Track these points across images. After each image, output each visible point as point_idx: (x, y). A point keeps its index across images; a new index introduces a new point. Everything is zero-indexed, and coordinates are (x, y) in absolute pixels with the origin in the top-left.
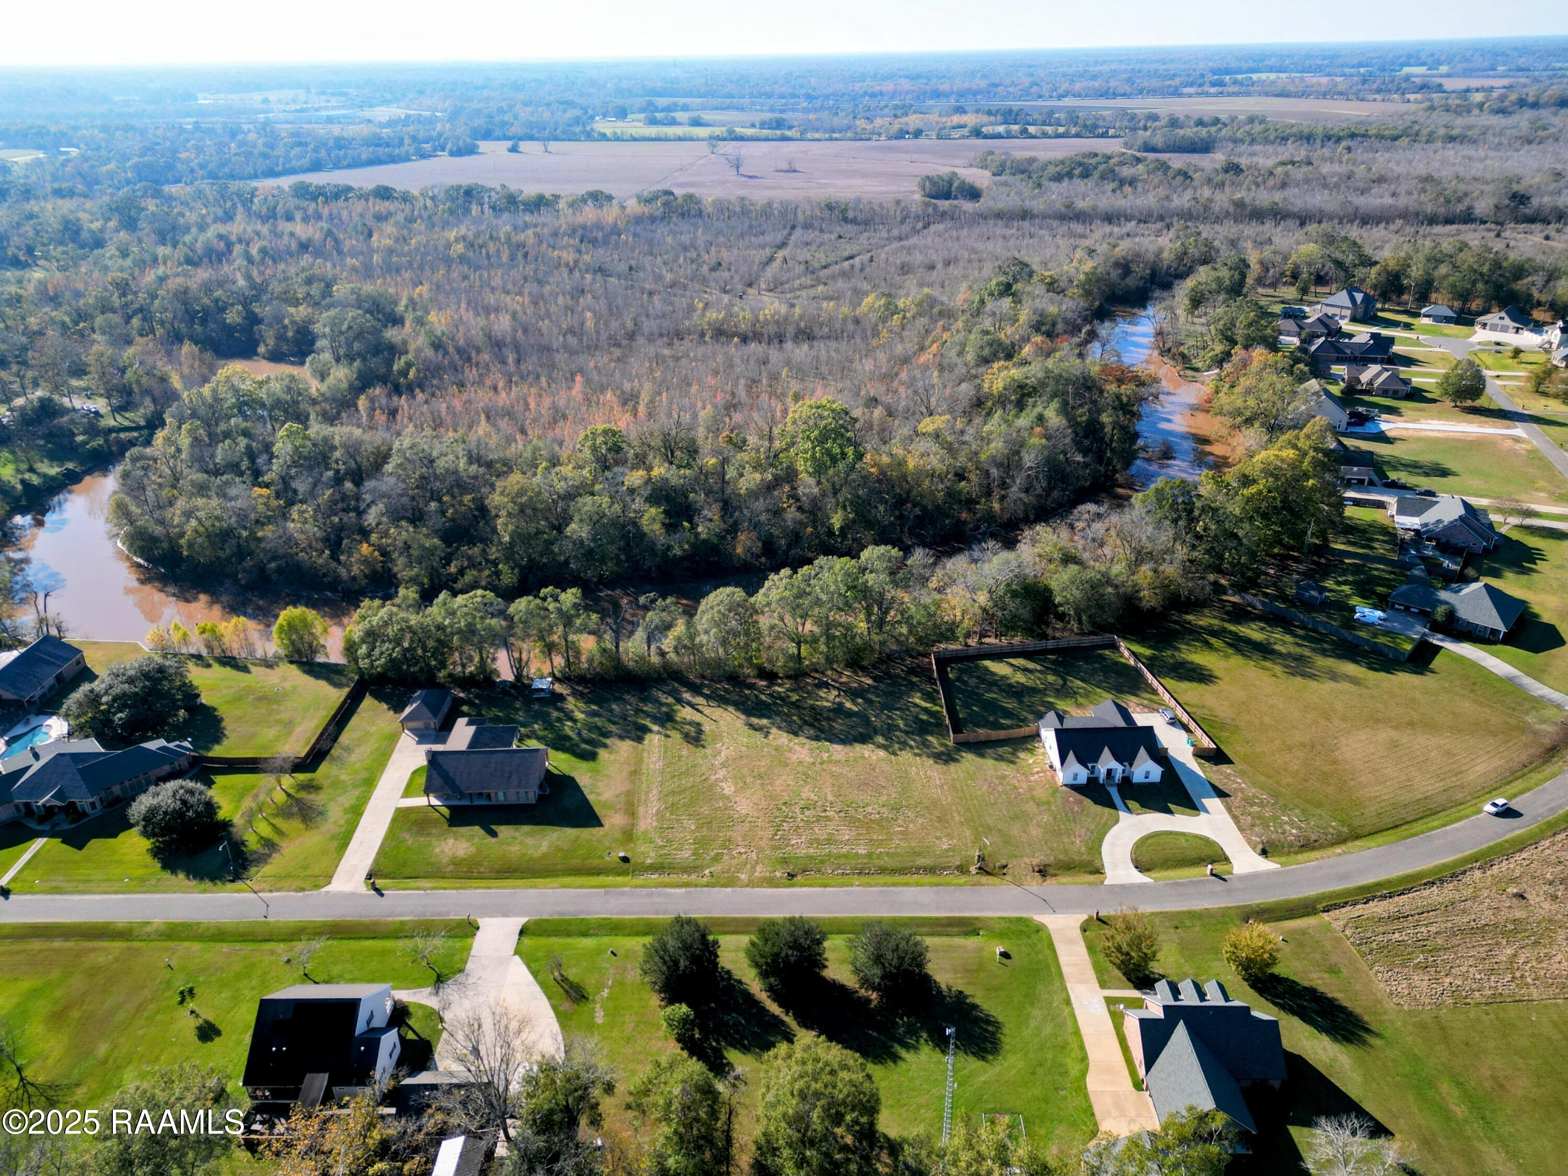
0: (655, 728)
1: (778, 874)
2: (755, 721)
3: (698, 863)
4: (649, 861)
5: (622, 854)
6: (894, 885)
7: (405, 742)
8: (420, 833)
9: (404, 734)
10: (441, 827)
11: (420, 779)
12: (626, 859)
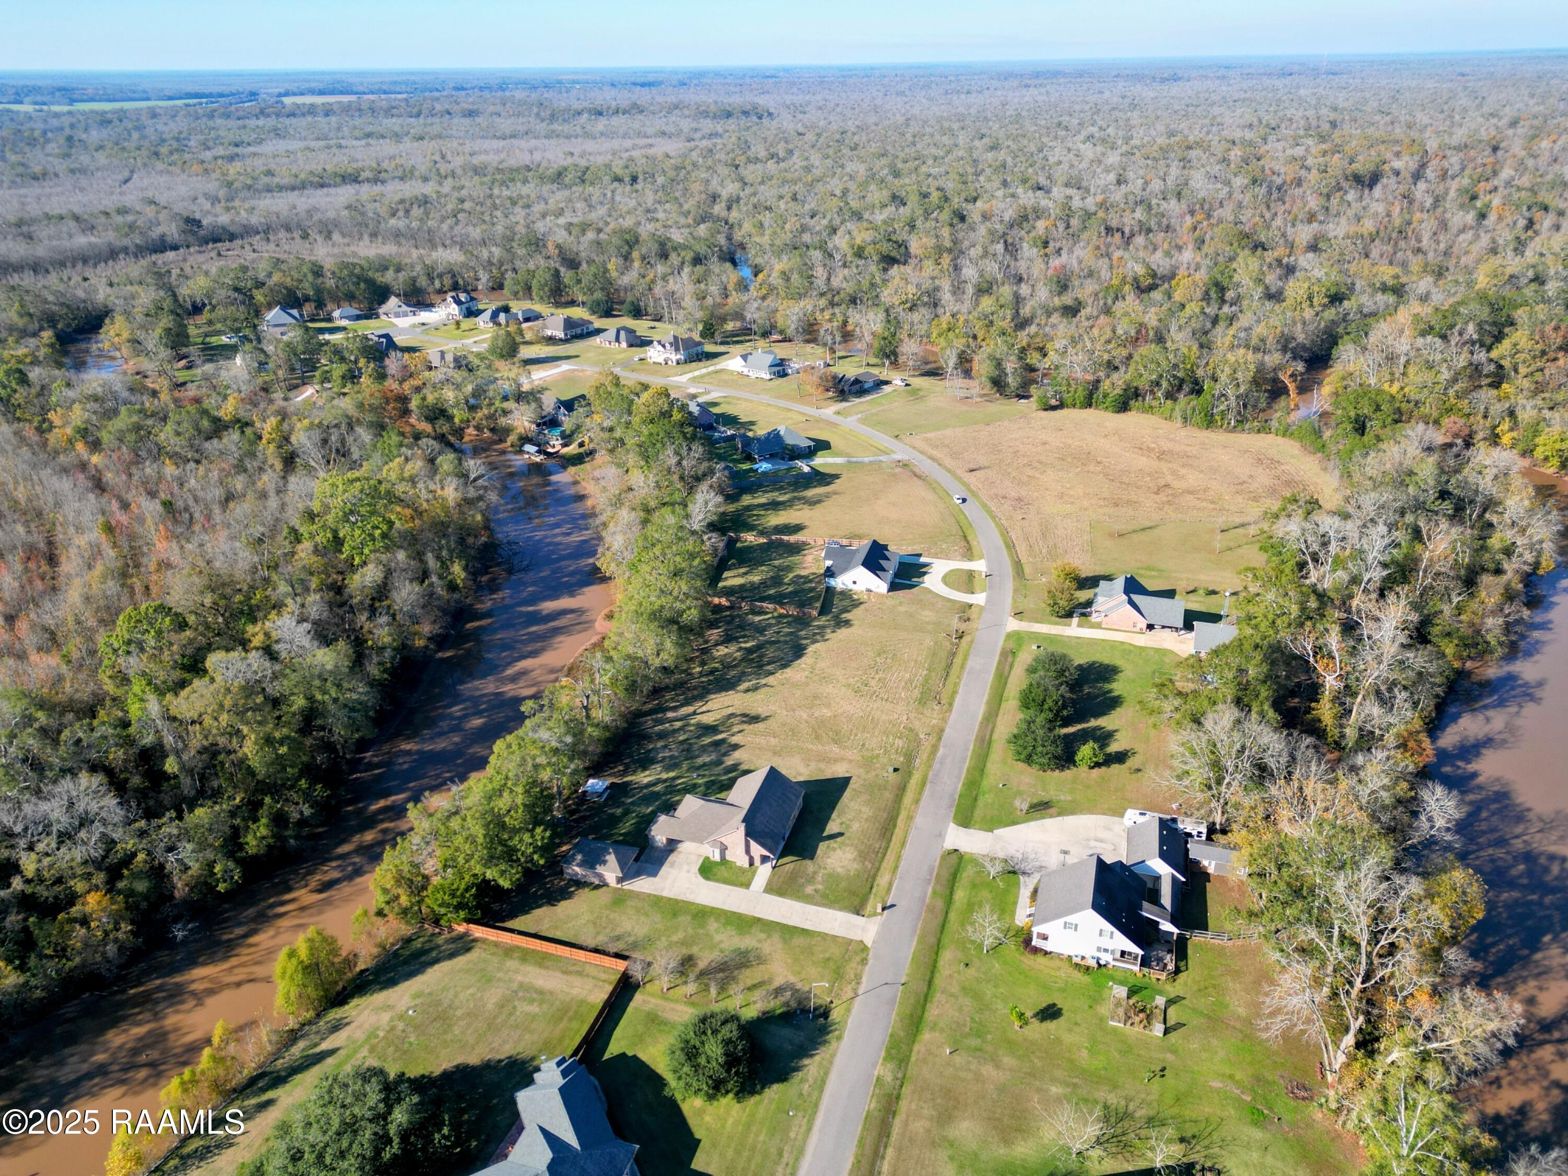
1: (936, 708)
4: (901, 759)
5: (889, 770)
7: (642, 885)
8: (811, 879)
9: (628, 886)
10: (809, 866)
11: (723, 872)
12: (896, 770)
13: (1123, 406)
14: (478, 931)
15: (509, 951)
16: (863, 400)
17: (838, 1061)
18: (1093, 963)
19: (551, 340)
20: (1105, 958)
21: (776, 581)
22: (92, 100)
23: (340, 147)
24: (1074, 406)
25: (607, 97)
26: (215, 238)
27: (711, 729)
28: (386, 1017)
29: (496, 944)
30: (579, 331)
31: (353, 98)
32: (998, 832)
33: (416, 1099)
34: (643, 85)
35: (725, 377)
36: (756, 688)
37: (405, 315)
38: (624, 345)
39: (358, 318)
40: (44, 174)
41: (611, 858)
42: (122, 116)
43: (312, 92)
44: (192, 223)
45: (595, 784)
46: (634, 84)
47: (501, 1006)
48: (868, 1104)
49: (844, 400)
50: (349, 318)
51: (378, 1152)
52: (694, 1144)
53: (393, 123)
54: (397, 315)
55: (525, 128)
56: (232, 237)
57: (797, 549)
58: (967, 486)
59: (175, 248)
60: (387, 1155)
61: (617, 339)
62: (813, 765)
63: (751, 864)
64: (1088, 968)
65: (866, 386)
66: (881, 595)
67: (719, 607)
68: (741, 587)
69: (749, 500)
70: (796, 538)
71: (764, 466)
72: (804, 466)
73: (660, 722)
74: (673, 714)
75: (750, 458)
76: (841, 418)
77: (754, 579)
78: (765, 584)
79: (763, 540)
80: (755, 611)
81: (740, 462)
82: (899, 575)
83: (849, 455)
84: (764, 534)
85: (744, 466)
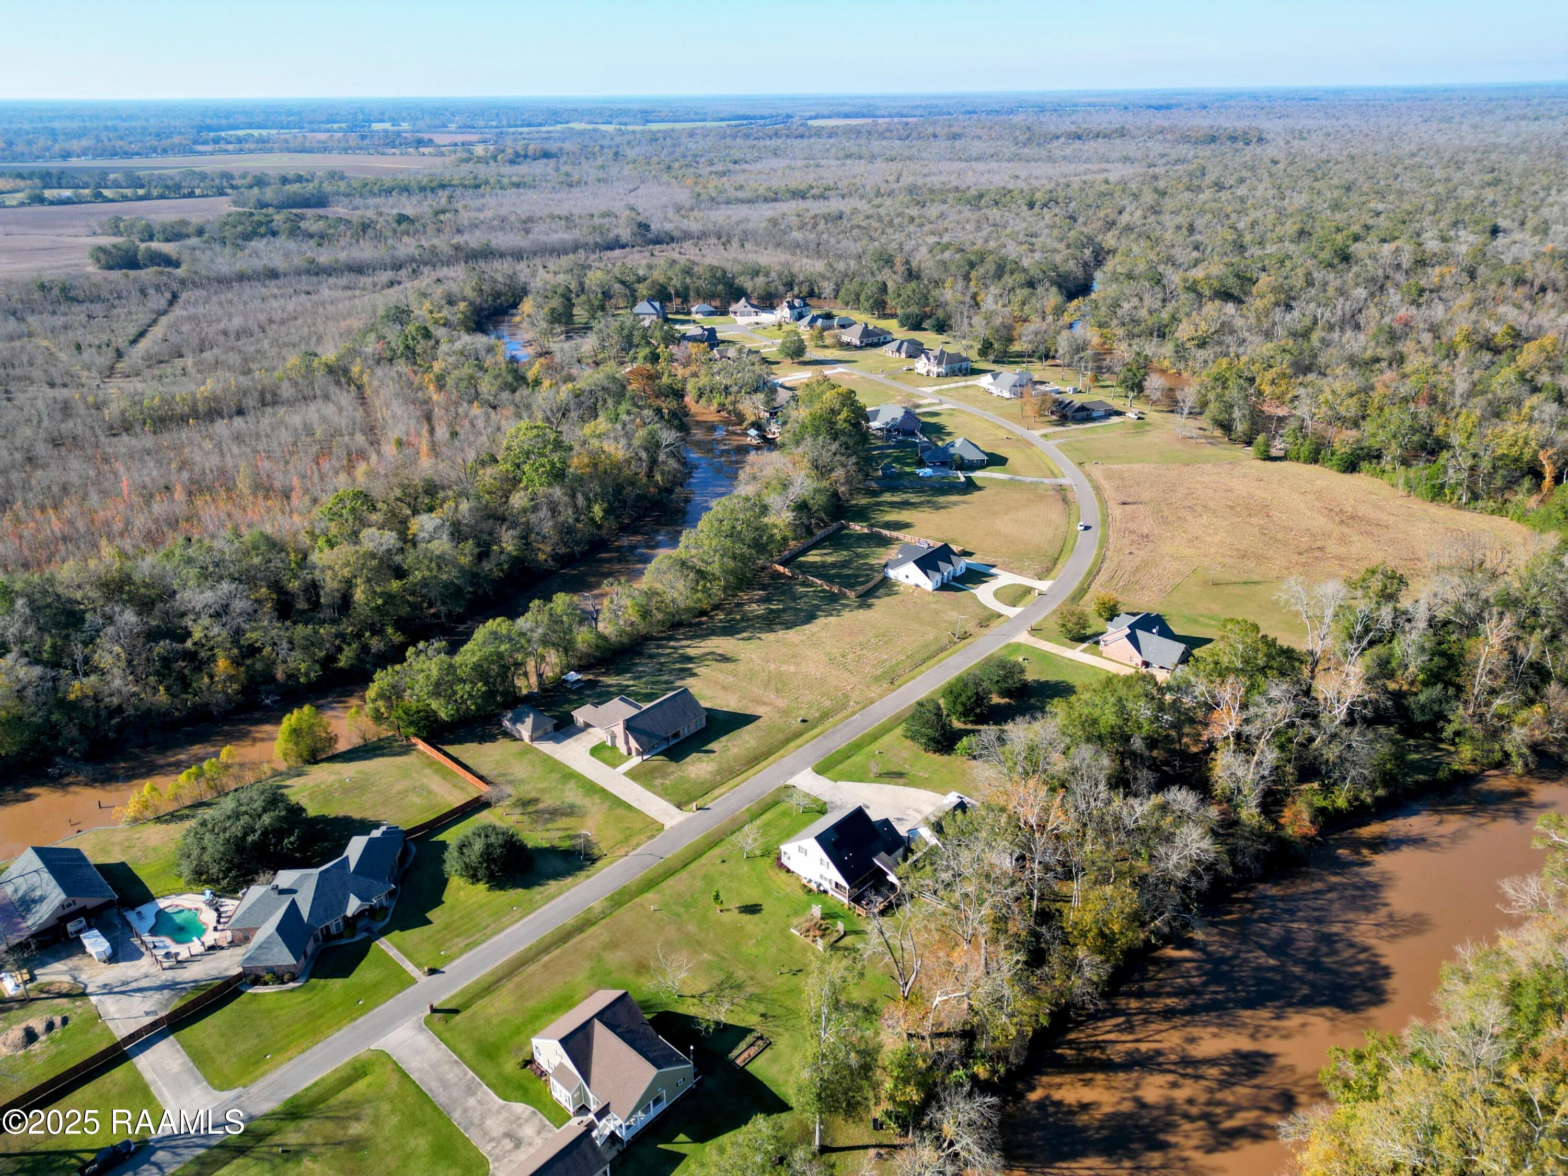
0: (691, 666)
2: (740, 636)
7: (547, 747)
8: (665, 775)
9: (536, 745)
10: (673, 766)
11: (607, 754)
12: (804, 721)
13: (1351, 466)
14: (422, 746)
15: (431, 763)
16: (1081, 426)
17: (573, 890)
18: (813, 886)
19: (847, 346)
20: (826, 886)
21: (844, 564)
22: (662, 121)
23: (818, 166)
24: (1298, 459)
25: (1101, 121)
26: (658, 241)
27: (690, 659)
28: (333, 778)
29: (428, 757)
30: (875, 340)
31: (869, 120)
32: (842, 784)
33: (283, 813)
34: (1159, 108)
35: (970, 392)
36: (749, 639)
37: (749, 314)
38: (903, 355)
39: (711, 314)
40: (579, 182)
41: (529, 721)
42: (667, 134)
43: (839, 115)
44: (644, 227)
45: (573, 676)
46: (1149, 107)
47: (400, 793)
48: (569, 920)
49: (1062, 425)
50: (703, 313)
51: (246, 834)
52: (438, 902)
53: (877, 145)
54: (742, 314)
55: (992, 151)
56: (672, 239)
57: (885, 542)
58: (1105, 516)
59: (623, 247)
60: (250, 839)
61: (899, 350)
62: (744, 702)
63: (630, 753)
64: (810, 890)
65: (1095, 414)
66: (925, 592)
67: (781, 575)
68: (813, 564)
69: (887, 497)
70: (894, 534)
71: (926, 472)
72: (961, 476)
73: (658, 647)
74: (672, 643)
75: (921, 464)
76: (1043, 440)
77: (830, 559)
78: (833, 565)
79: (866, 531)
80: (805, 584)
81: (909, 465)
82: (955, 579)
83: (1016, 473)
84: (872, 526)
85: (908, 469)
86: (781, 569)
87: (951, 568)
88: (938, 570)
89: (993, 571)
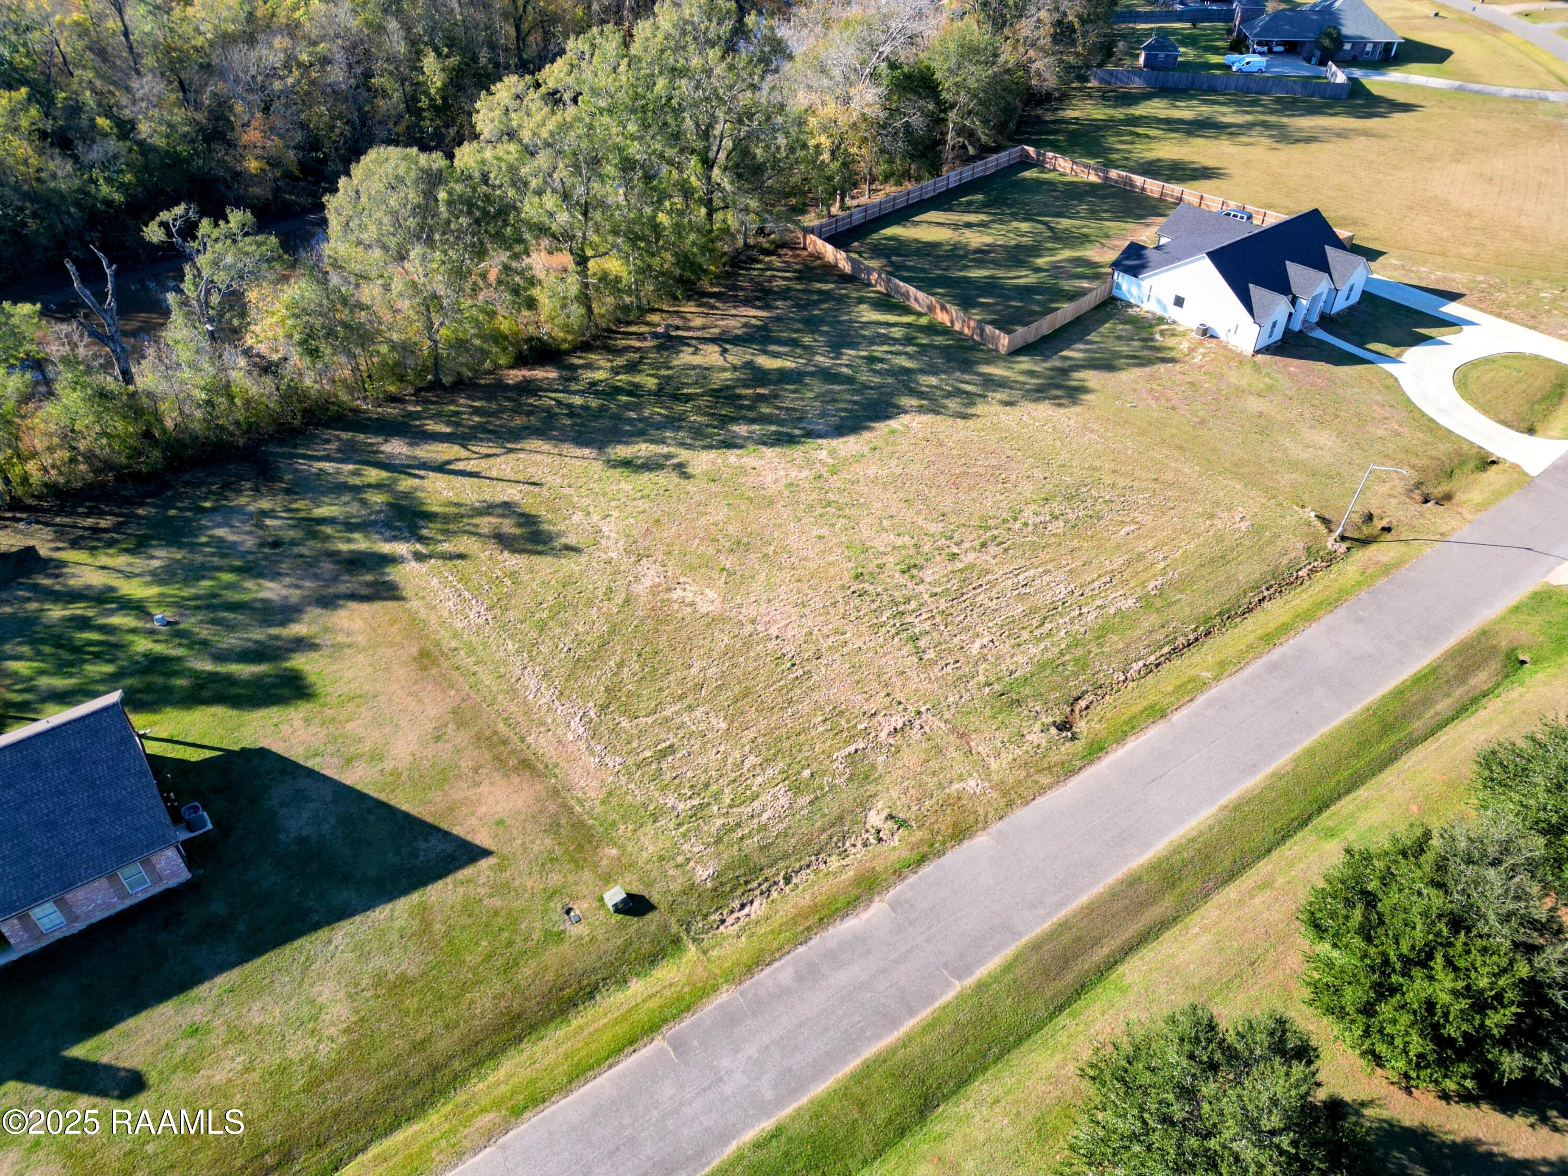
0: (401, 548)
1: (1035, 737)
2: (622, 451)
3: (830, 807)
4: (702, 873)
5: (614, 895)
6: (1270, 639)
57: (1143, 207)
66: (1230, 355)
67: (829, 271)
68: (928, 249)
69: (1157, 108)
70: (1174, 189)
71: (1253, 61)
72: (1339, 76)
73: (349, 453)
74: (396, 448)
75: (1239, 46)
76: (1525, 21)
77: (976, 239)
78: (982, 256)
79: (1093, 178)
80: (885, 303)
81: (1217, 51)
82: (1327, 321)
83: (1473, 78)
84: (1111, 164)
85: (1215, 59)
86: (829, 252)
87: (1323, 285)
88: (1282, 286)
89: (1452, 309)
